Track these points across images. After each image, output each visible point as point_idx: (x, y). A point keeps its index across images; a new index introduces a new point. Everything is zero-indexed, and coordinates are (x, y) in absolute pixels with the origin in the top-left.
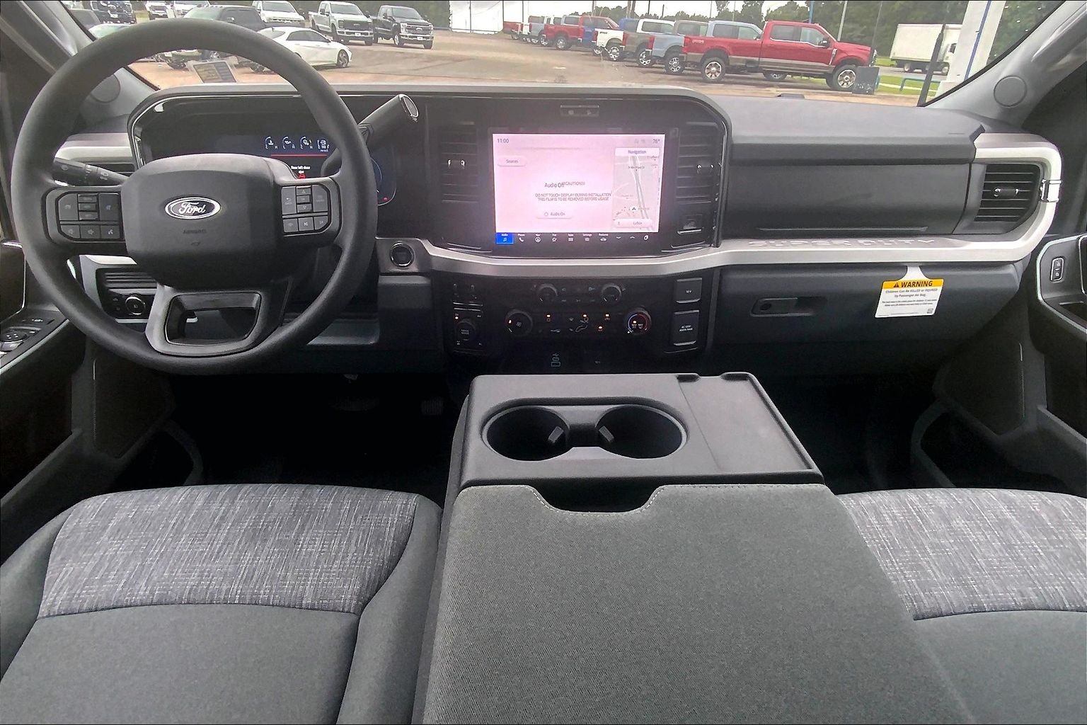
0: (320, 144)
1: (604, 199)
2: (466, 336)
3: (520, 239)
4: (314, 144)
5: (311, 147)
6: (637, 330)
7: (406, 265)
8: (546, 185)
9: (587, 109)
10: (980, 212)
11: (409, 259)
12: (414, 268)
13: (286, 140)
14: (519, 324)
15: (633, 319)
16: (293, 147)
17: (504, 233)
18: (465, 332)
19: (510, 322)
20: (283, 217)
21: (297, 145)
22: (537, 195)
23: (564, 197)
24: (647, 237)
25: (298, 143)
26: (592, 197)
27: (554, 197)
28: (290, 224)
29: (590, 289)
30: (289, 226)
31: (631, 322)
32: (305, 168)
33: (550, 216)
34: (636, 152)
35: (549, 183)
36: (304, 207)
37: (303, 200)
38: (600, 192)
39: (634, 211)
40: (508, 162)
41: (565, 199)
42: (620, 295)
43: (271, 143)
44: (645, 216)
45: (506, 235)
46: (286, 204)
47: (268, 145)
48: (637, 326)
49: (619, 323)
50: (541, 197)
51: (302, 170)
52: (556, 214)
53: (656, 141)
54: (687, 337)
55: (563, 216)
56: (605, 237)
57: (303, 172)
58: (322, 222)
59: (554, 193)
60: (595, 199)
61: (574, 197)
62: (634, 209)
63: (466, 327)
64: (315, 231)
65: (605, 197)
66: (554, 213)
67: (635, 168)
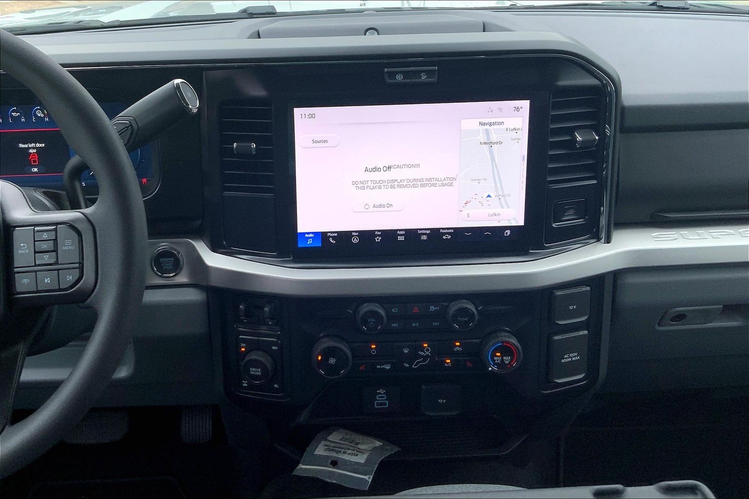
1: (446, 184)
2: (256, 378)
3: (331, 240)
5: (47, 119)
6: (501, 365)
7: (172, 275)
8: (366, 170)
9: (421, 72)
11: (177, 267)
12: (182, 279)
13: (14, 111)
14: (332, 361)
15: (496, 350)
16: (23, 120)
17: (309, 233)
18: (255, 371)
19: (320, 358)
20: (16, 270)
21: (28, 117)
22: (354, 183)
23: (393, 184)
24: (508, 232)
25: (28, 113)
26: (429, 182)
27: (378, 185)
28: (25, 281)
29: (432, 308)
30: (24, 283)
31: (493, 355)
32: (38, 145)
33: (371, 209)
34: (490, 124)
35: (370, 167)
36: (46, 258)
37: (44, 246)
38: (441, 175)
39: (489, 198)
40: (314, 142)
41: (392, 187)
42: (477, 317)
44: (504, 205)
45: (311, 235)
46: (20, 252)
48: (502, 360)
49: (475, 354)
50: (360, 185)
51: (33, 148)
52: (380, 206)
53: (517, 109)
54: (571, 369)
55: (390, 209)
56: (449, 234)
57: (35, 151)
58: (70, 278)
59: (378, 179)
60: (434, 185)
61: (405, 183)
62: (489, 196)
63: (256, 363)
64: (60, 290)
65: (448, 182)
66: (377, 204)
67: (490, 144)
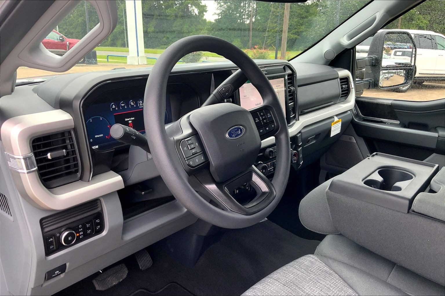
0: (139, 103)
4: (136, 104)
5: (135, 106)
10: (342, 94)
13: (122, 103)
14: (264, 171)
16: (126, 107)
25: (128, 104)
28: (261, 131)
32: (132, 119)
34: (278, 86)
40: (244, 96)
43: (114, 107)
46: (256, 122)
47: (112, 108)
53: (282, 81)
57: (131, 121)
